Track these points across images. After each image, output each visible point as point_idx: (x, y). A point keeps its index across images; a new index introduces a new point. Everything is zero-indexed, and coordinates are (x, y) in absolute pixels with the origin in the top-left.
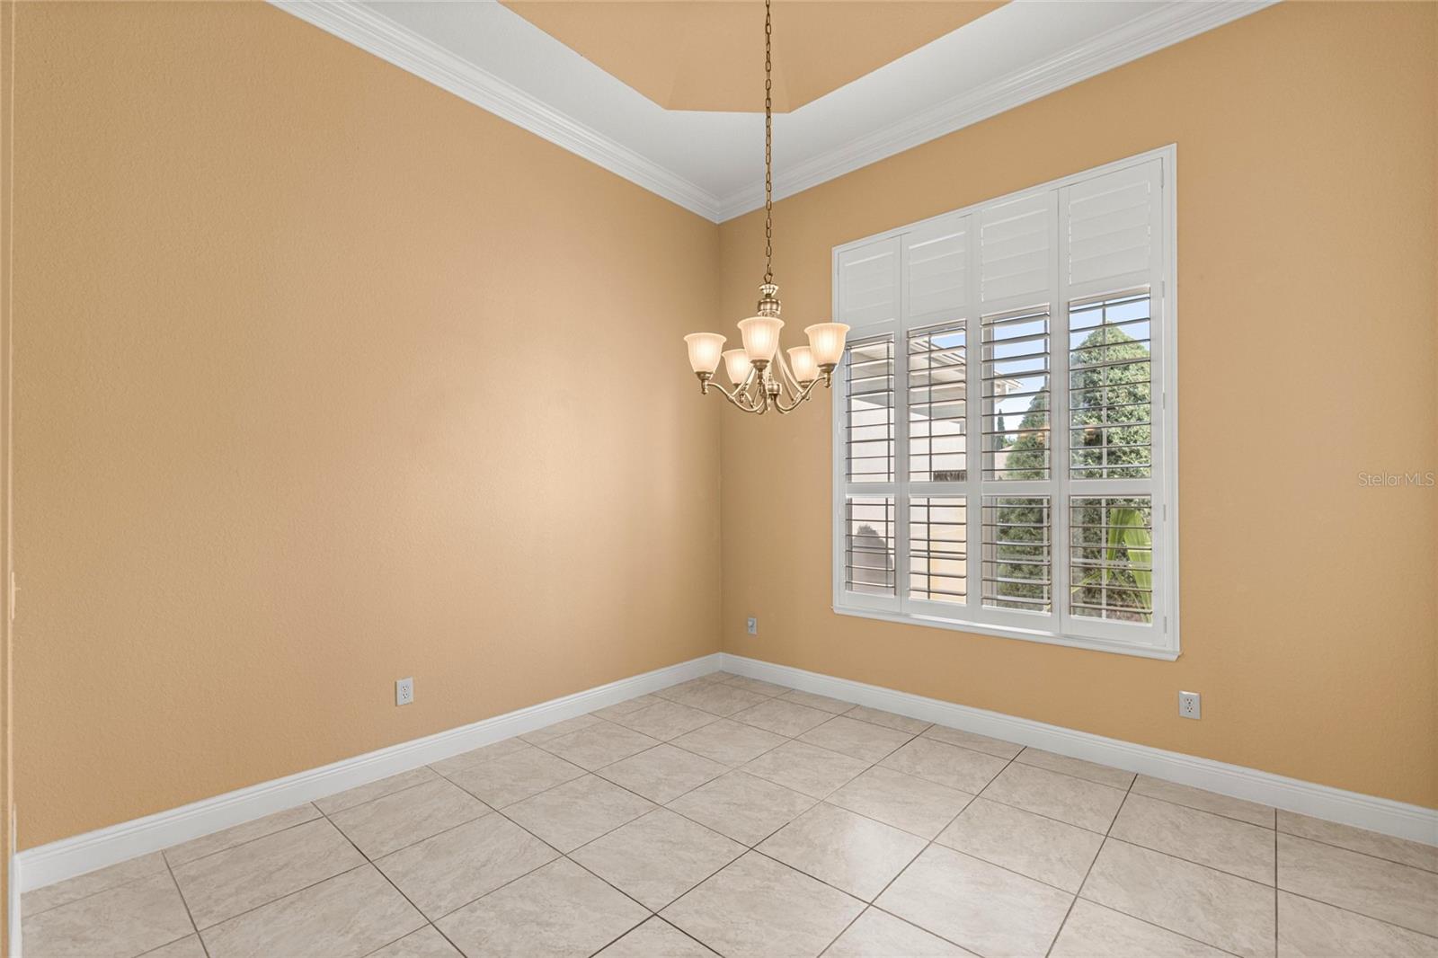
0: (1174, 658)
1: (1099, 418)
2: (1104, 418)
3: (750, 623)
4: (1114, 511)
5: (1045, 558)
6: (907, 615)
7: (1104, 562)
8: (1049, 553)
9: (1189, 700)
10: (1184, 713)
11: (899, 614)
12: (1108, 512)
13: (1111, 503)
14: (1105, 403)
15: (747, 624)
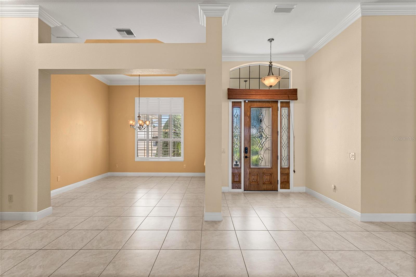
0: (183, 161)
1: (175, 128)
2: (176, 128)
3: (116, 165)
4: (177, 143)
5: (169, 150)
6: (148, 160)
7: (176, 150)
8: (169, 149)
9: (185, 166)
10: (184, 168)
11: (147, 160)
12: (176, 143)
13: (177, 142)
14: (176, 125)
15: (116, 166)
